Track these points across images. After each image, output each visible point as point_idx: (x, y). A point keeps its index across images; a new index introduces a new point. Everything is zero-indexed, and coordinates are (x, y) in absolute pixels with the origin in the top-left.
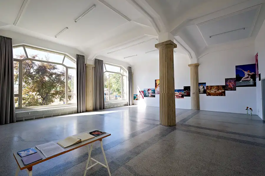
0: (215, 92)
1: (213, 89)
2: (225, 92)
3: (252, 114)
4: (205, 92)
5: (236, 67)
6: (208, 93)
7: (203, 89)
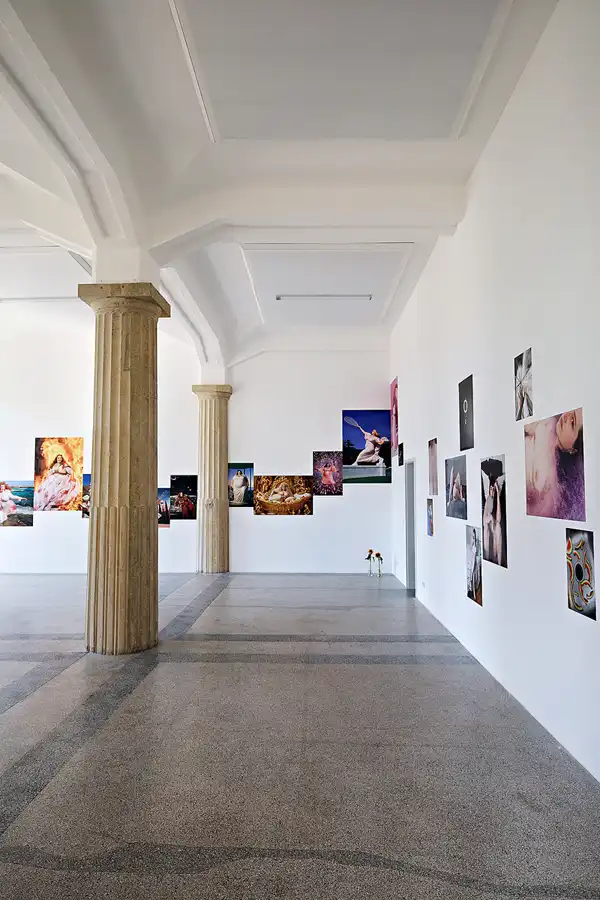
0: (283, 499)
1: (276, 490)
2: (311, 499)
3: (382, 572)
4: (249, 500)
5: (346, 413)
6: (261, 503)
7: (243, 488)
